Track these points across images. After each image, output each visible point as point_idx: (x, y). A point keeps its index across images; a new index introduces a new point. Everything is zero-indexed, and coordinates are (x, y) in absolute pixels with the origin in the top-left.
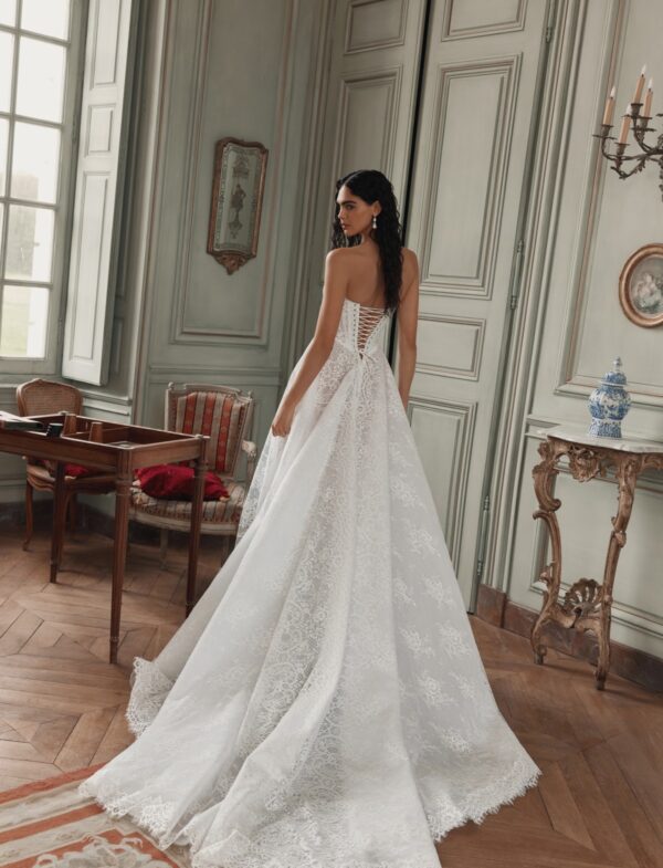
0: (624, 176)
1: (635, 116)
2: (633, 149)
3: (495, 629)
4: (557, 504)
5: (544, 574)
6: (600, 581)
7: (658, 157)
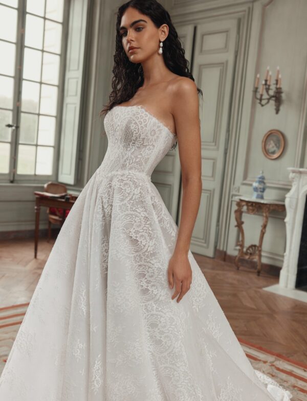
0: (262, 106)
1: (266, 84)
3: (222, 262)
4: (242, 223)
5: (239, 243)
6: (258, 245)
7: (274, 99)
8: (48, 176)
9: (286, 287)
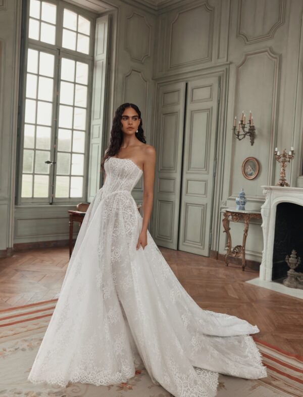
0: (240, 140)
1: (242, 124)
2: (242, 132)
3: (216, 260)
4: (229, 229)
5: (227, 245)
6: (242, 245)
7: (249, 134)
8: (80, 198)
9: (265, 280)
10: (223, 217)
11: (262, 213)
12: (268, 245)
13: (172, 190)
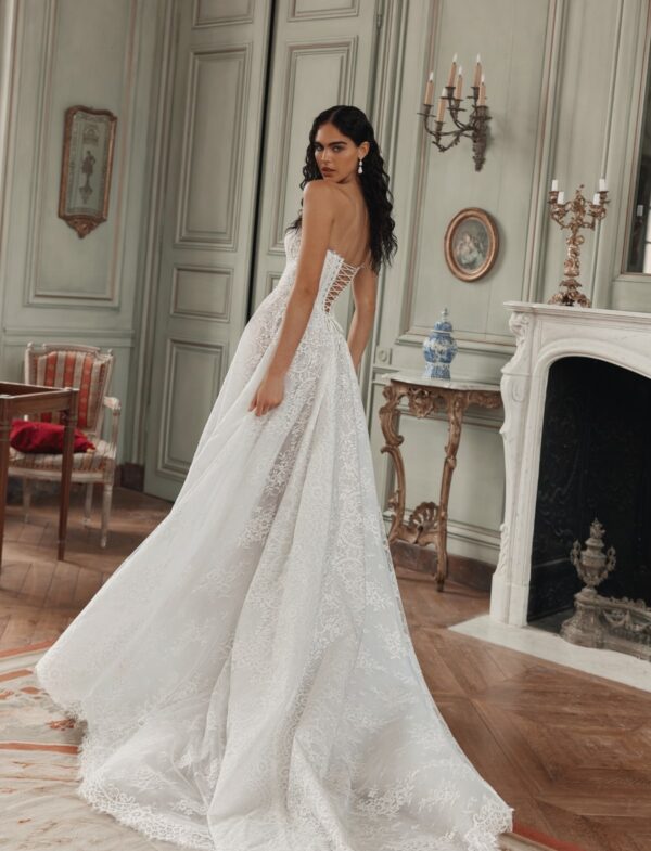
0: (443, 149)
1: (450, 97)
2: (449, 126)
4: (400, 440)
5: (391, 500)
6: (437, 503)
7: (470, 133)
9: (506, 621)
10: (381, 401)
11: (504, 389)
12: (520, 503)
13: (218, 307)
